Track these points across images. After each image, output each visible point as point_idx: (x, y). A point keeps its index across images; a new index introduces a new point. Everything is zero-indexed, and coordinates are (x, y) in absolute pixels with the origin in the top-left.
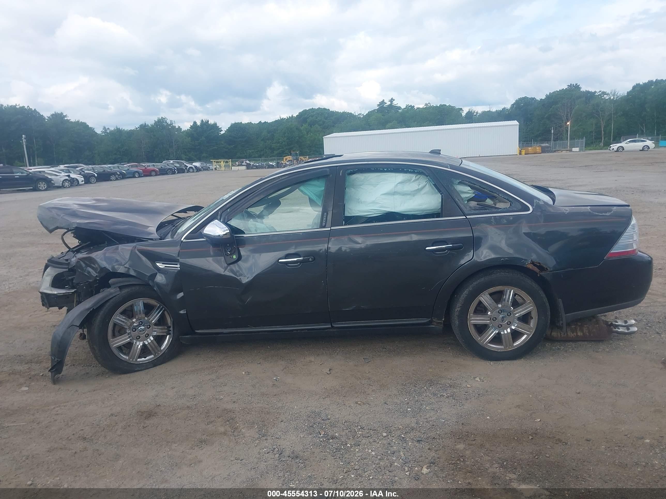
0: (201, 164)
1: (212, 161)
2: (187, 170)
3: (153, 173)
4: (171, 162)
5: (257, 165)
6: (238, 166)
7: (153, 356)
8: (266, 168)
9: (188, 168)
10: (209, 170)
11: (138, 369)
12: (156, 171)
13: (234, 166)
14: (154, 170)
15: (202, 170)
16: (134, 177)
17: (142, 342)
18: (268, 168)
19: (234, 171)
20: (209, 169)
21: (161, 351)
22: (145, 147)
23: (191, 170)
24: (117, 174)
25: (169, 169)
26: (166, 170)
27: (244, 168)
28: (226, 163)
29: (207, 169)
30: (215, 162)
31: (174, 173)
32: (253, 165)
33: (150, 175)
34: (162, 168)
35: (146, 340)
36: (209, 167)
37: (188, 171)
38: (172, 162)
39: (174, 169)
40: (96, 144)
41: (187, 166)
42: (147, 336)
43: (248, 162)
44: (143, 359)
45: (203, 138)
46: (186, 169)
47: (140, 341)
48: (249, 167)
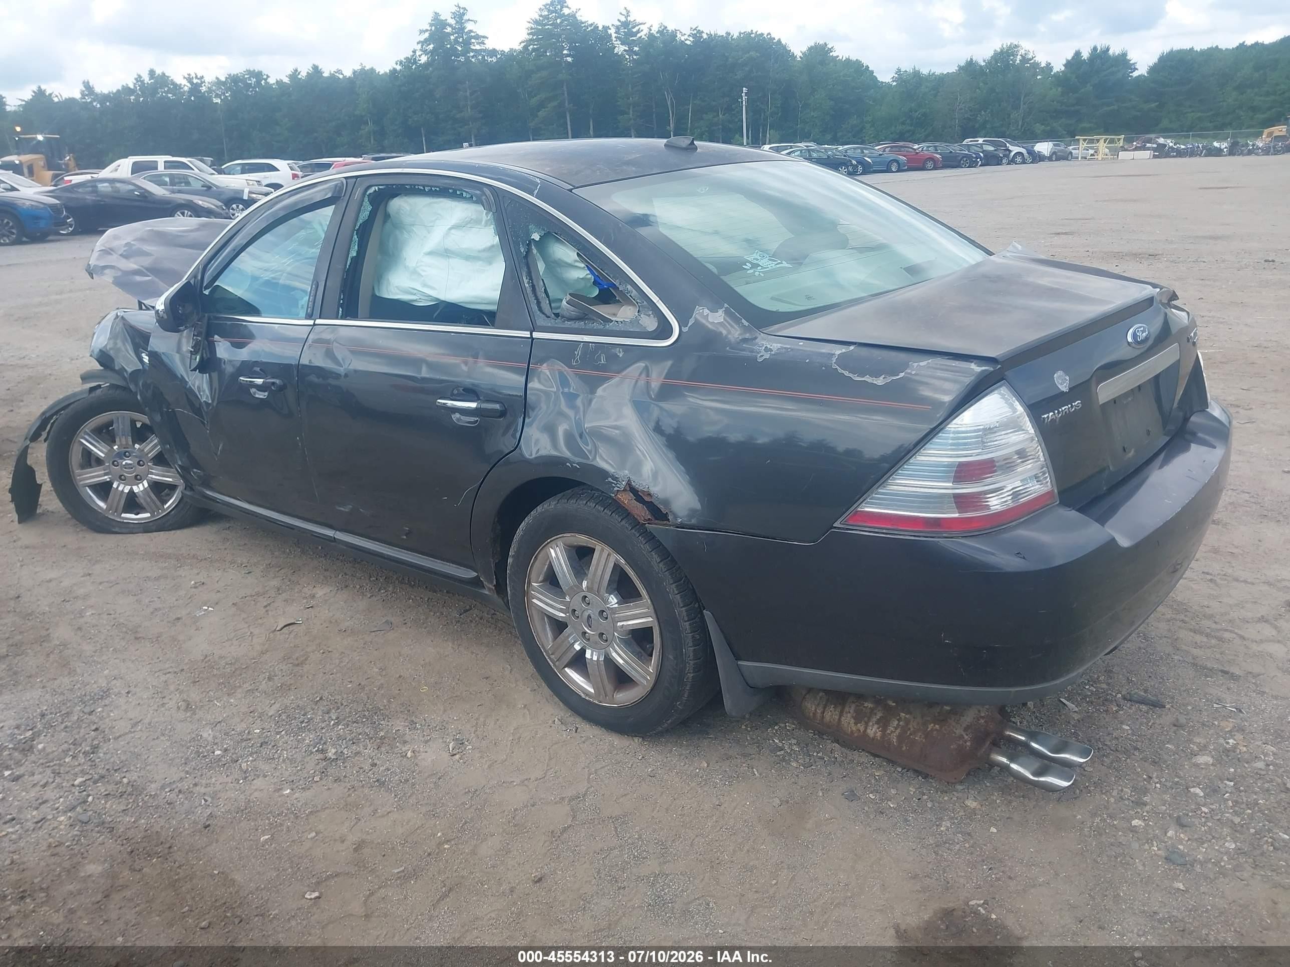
0: (1054, 145)
1: (1078, 140)
2: (1008, 158)
3: (930, 165)
4: (979, 142)
5: (1183, 147)
6: (1137, 149)
7: (148, 515)
8: (1200, 155)
9: (1012, 154)
10: (1069, 158)
11: (117, 530)
12: (936, 159)
13: (1126, 150)
14: (932, 159)
15: (1054, 159)
16: (888, 170)
17: (129, 487)
18: (1206, 156)
19: (1123, 161)
20: (1070, 155)
21: (164, 510)
22: (961, 109)
23: (1019, 159)
24: (852, 165)
25: (966, 156)
26: (959, 158)
27: (1147, 154)
28: (1109, 143)
29: (1065, 157)
30: (1085, 140)
31: (972, 164)
32: (1172, 147)
33: (923, 168)
34: (951, 154)
35: (137, 484)
36: (1071, 153)
37: (1012, 161)
38: (981, 140)
39: (974, 156)
40: (871, 102)
41: (1010, 151)
42: (138, 479)
43: (1161, 141)
44: (133, 516)
45: (1089, 87)
46: (1007, 156)
47: (126, 484)
48: (1162, 152)
